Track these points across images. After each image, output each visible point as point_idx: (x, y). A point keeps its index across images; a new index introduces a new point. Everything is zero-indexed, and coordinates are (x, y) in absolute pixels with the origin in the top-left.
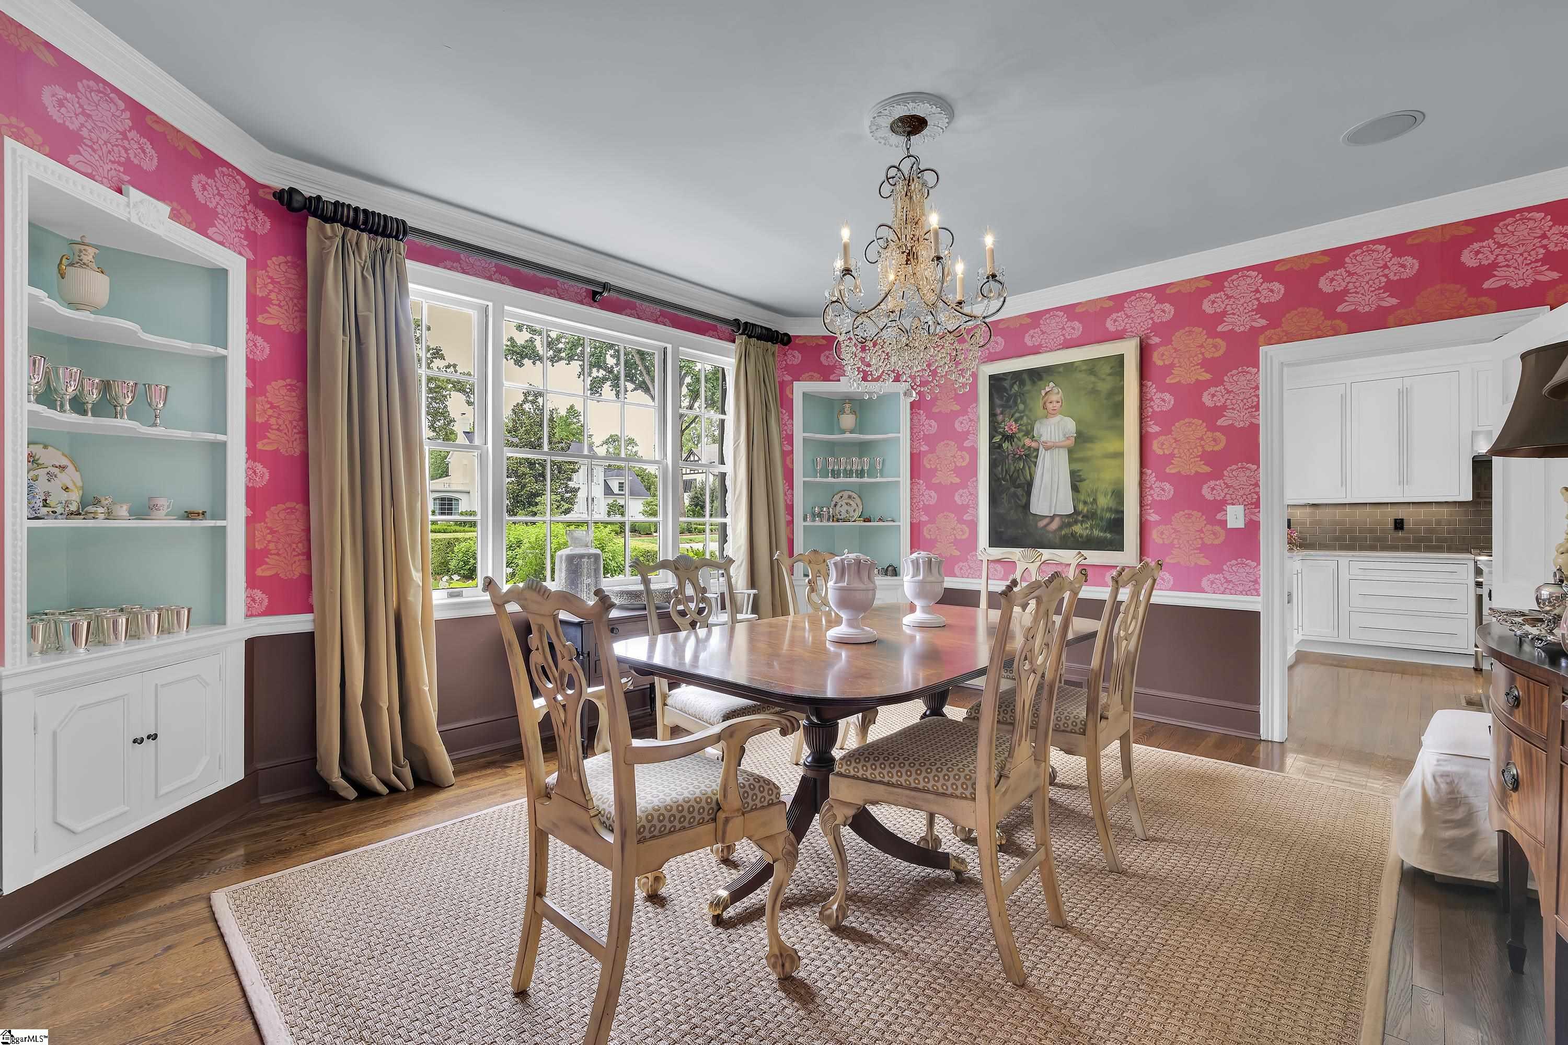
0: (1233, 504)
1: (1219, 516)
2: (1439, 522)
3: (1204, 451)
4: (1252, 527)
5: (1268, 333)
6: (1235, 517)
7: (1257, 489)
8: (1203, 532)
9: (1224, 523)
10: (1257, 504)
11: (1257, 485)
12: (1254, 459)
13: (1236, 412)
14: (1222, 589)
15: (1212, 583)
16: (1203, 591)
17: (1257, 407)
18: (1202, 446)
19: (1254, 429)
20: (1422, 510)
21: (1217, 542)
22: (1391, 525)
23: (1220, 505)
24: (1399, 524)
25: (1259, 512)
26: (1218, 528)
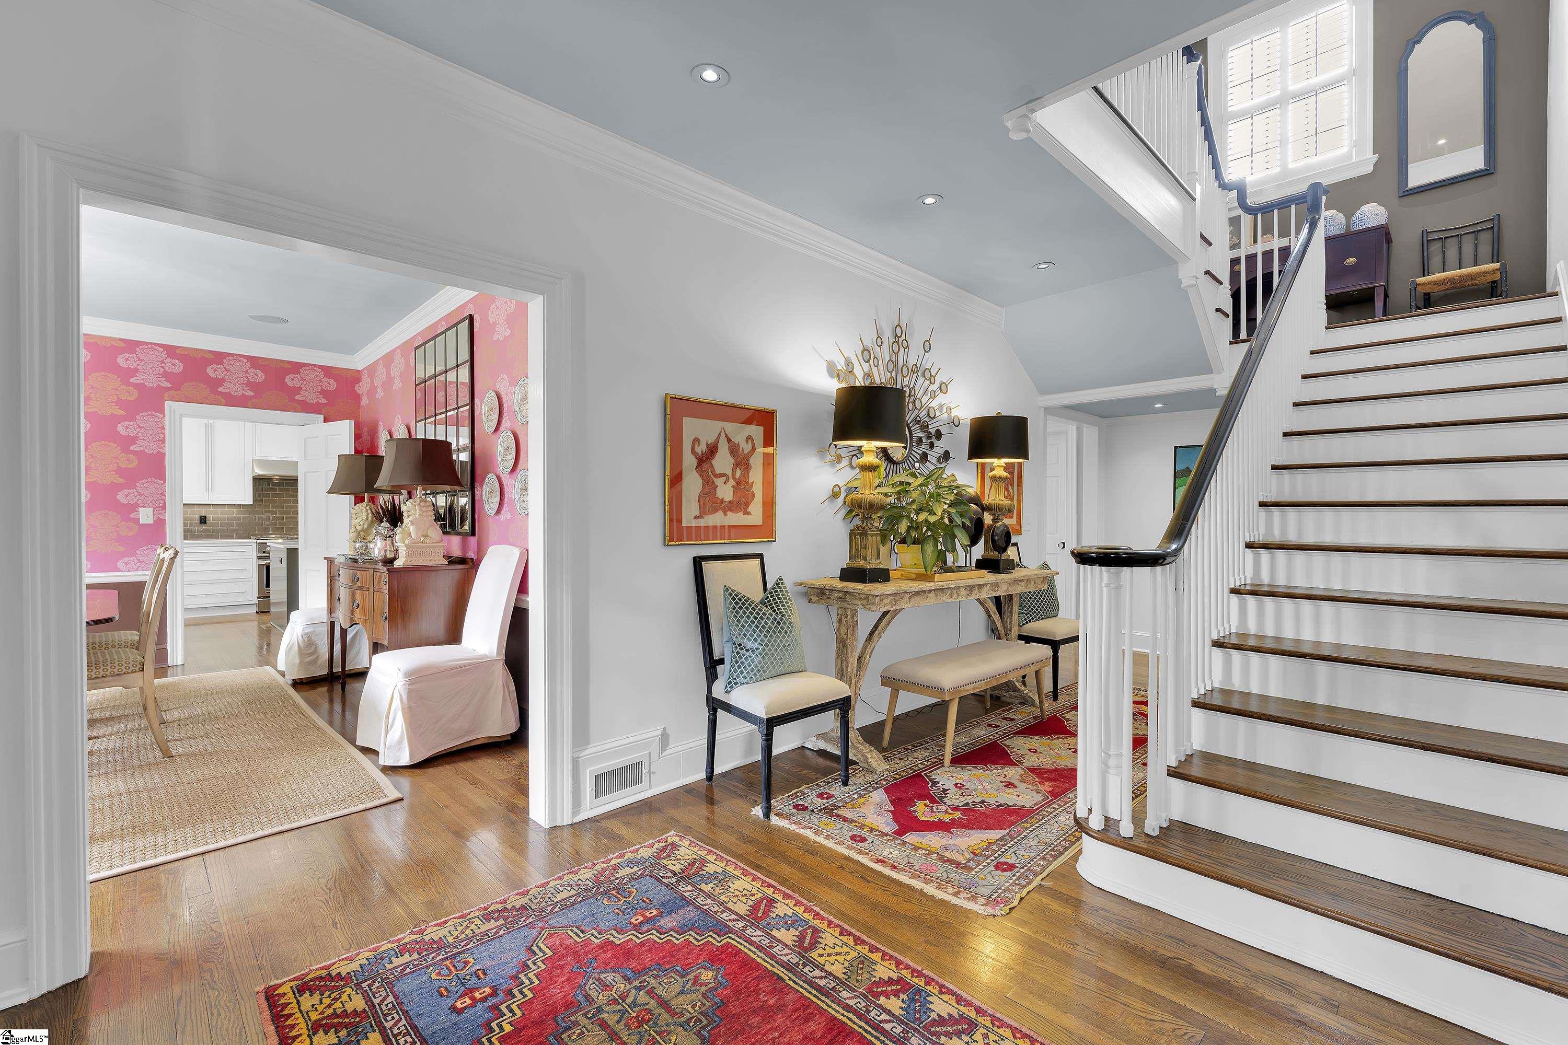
0: (144, 507)
1: (132, 516)
2: (231, 518)
3: (119, 467)
4: (160, 523)
5: (171, 392)
6: (146, 516)
7: (163, 497)
8: (118, 527)
9: (137, 520)
10: (164, 507)
11: (163, 494)
12: (162, 477)
13: (146, 442)
14: (135, 567)
15: (127, 564)
16: (119, 570)
17: (163, 441)
18: (118, 464)
19: (161, 456)
20: (219, 509)
21: (131, 534)
22: (198, 521)
23: (134, 507)
24: (203, 520)
25: (165, 512)
26: (131, 524)
